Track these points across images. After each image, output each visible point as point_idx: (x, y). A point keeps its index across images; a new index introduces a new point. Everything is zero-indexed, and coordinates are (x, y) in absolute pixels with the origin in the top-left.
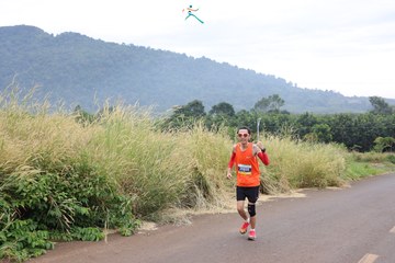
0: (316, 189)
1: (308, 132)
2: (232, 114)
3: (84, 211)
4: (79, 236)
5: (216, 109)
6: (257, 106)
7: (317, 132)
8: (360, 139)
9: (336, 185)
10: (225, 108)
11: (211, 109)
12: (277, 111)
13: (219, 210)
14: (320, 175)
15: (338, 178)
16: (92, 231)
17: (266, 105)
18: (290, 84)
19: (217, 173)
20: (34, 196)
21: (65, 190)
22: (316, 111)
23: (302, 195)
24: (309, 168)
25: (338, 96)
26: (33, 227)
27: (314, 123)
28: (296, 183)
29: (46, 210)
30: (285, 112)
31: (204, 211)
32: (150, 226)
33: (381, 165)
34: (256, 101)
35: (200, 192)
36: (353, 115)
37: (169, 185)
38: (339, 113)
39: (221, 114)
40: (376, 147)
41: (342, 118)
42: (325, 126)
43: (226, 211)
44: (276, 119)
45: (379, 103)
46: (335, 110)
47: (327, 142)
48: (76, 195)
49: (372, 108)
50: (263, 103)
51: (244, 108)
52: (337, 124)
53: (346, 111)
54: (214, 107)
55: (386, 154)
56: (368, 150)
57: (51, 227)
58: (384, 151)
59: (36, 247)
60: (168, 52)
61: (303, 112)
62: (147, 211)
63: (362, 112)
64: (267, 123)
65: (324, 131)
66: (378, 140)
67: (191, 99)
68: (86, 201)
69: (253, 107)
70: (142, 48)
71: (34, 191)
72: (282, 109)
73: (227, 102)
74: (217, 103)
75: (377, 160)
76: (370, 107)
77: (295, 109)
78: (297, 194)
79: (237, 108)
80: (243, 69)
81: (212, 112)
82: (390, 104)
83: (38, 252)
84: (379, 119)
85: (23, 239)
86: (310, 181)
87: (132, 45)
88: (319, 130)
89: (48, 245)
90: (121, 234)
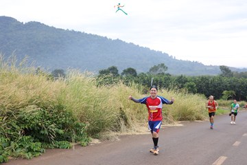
0: (188, 122)
1: (182, 87)
2: (135, 75)
3: (61, 131)
4: (58, 146)
5: (125, 72)
6: (151, 70)
7: (188, 87)
8: (214, 92)
9: (200, 119)
10: (131, 72)
11: (122, 72)
12: (163, 74)
13: (134, 133)
14: (191, 113)
15: (202, 115)
16: (65, 143)
17: (157, 70)
18: (171, 56)
19: (132, 111)
20: (33, 122)
21: (49, 119)
22: (188, 74)
23: (181, 125)
24: (185, 109)
25: (201, 65)
26: (32, 140)
27: (186, 81)
28: (177, 118)
29: (39, 131)
30: (168, 74)
31: (125, 133)
32: (96, 141)
33: (227, 108)
34: (150, 67)
35: (122, 122)
36: (210, 77)
37: (107, 118)
38: (201, 75)
39: (129, 75)
40: (223, 97)
41: (203, 79)
42: (192, 83)
43: (138, 134)
44: (163, 78)
45: (225, 70)
46: (198, 74)
47: (194, 93)
48: (55, 122)
49: (221, 72)
50: (155, 69)
51: (143, 72)
52: (200, 82)
53: (205, 74)
54: (125, 71)
55: (230, 101)
56: (219, 99)
57: (41, 141)
58: (228, 99)
59: (36, 151)
60: (96, 36)
61: (179, 75)
62: (94, 133)
63: (215, 75)
64: (157, 81)
65: (192, 86)
66: (225, 92)
67: (110, 66)
68: (61, 126)
69: (148, 71)
70: (79, 33)
71: (33, 120)
72: (166, 72)
73: (132, 67)
74: (126, 68)
75: (224, 105)
76: (220, 72)
77: (175, 73)
78: (178, 124)
79: (139, 72)
80: (142, 47)
81: (123, 74)
82: (232, 71)
83: (37, 154)
84: (225, 79)
85: (27, 146)
86: (185, 117)
87: (73, 31)
88: (189, 86)
89: (42, 150)
90: (81, 145)
